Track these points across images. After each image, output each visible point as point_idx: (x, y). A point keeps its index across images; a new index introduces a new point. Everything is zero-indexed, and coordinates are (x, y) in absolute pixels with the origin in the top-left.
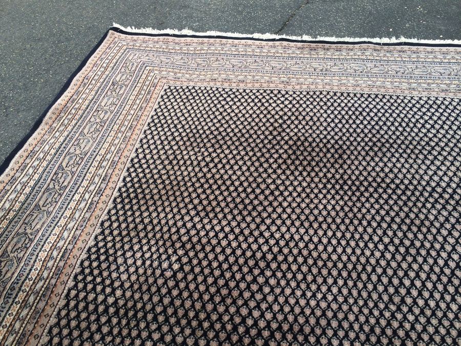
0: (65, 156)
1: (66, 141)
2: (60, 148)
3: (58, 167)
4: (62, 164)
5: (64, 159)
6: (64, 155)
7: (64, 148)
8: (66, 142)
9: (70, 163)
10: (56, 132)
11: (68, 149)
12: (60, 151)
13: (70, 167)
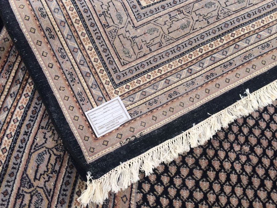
0: (30, 154)
1: (28, 118)
2: (18, 134)
3: (21, 180)
4: (28, 173)
5: (28, 161)
6: (27, 151)
7: (26, 133)
8: (26, 122)
9: (41, 171)
10: (6, 96)
11: (32, 135)
12: (19, 143)
13: (42, 180)
